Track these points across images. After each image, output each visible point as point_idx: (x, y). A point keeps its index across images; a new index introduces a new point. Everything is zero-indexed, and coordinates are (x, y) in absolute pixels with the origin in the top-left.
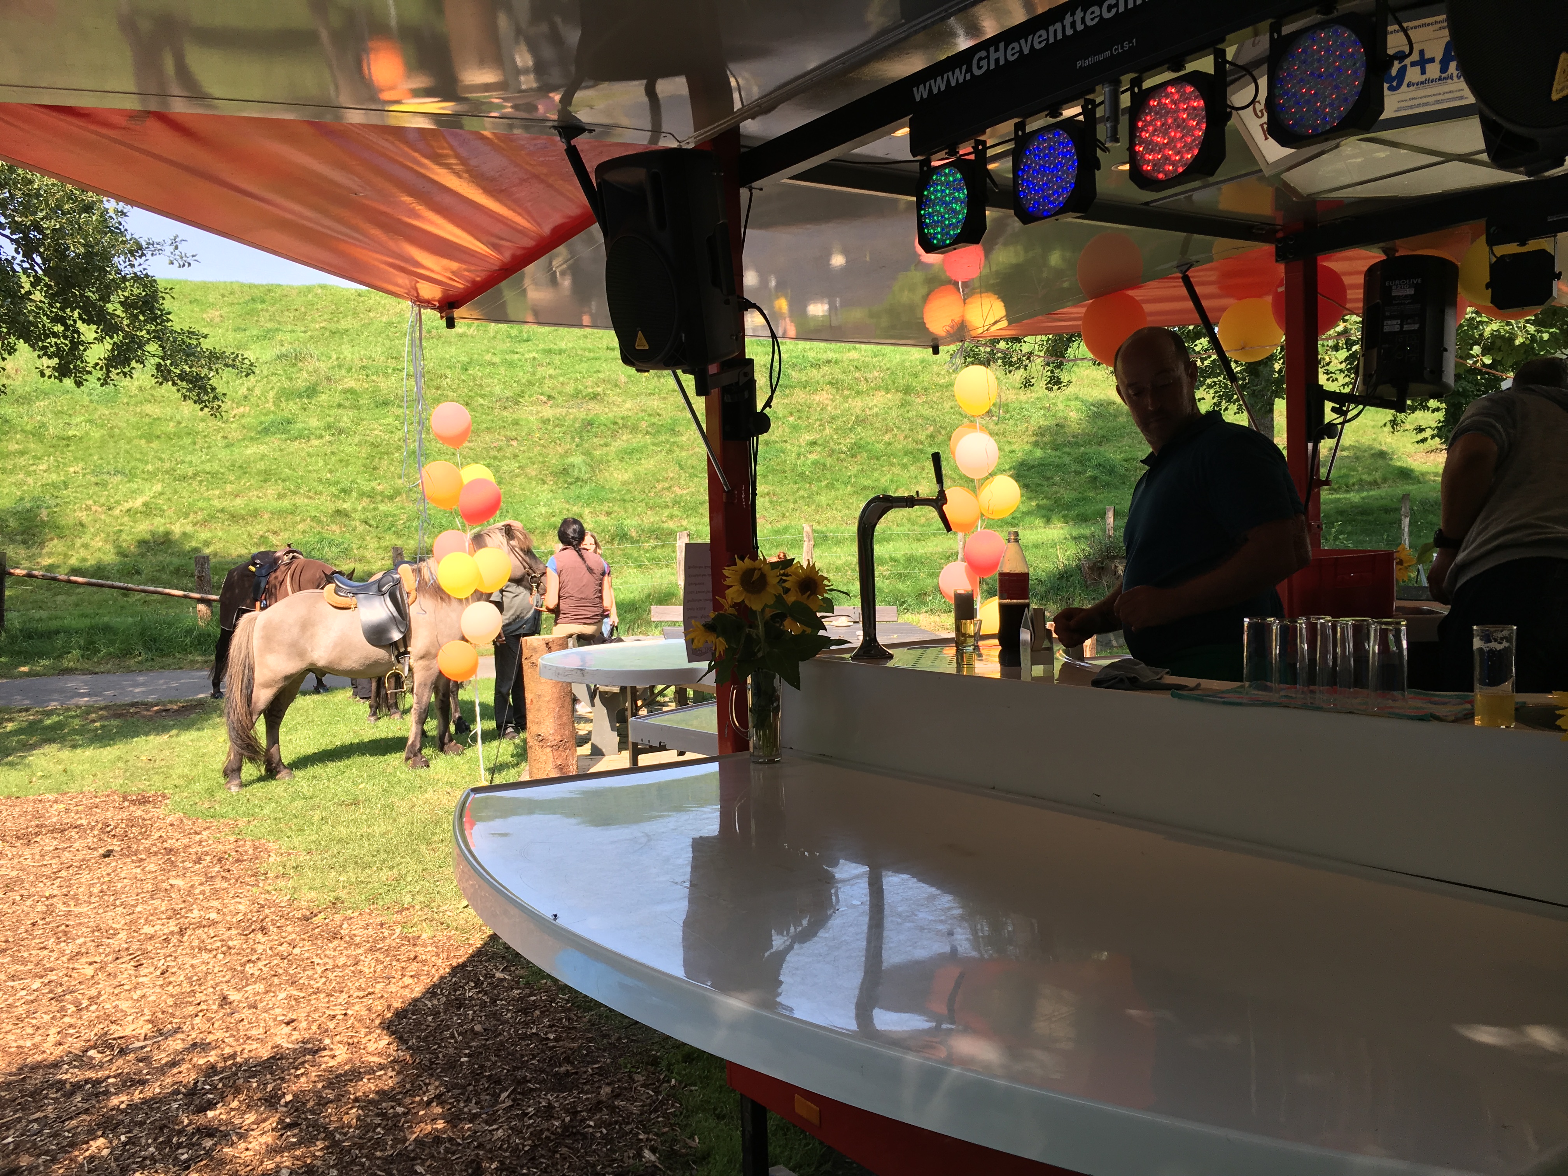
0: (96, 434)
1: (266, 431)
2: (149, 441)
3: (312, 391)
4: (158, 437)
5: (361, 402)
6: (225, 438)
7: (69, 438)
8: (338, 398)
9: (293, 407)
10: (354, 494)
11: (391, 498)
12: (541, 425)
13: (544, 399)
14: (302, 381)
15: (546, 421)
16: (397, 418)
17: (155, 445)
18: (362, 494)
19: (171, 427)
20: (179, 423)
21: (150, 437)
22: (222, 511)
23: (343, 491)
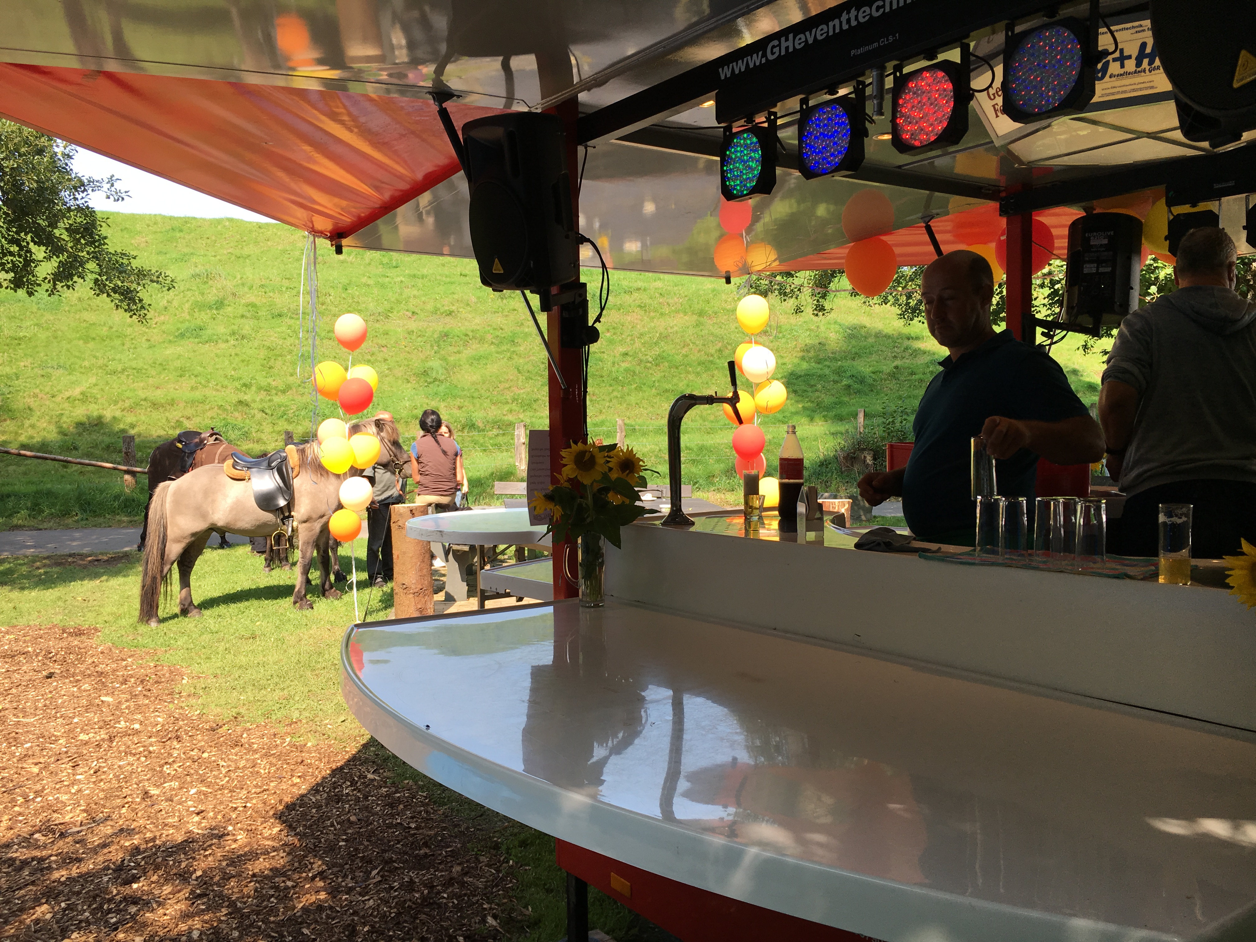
0: (43, 335)
1: (182, 335)
2: (86, 342)
3: (220, 304)
4: (94, 339)
5: (260, 314)
6: (148, 340)
7: (20, 339)
8: (241, 310)
9: (204, 317)
10: (254, 388)
11: (284, 392)
12: (407, 335)
13: (410, 314)
14: (211, 297)
15: (410, 333)
16: (289, 327)
17: (91, 345)
18: (260, 388)
19: (104, 331)
20: (111, 328)
21: (87, 339)
22: (145, 400)
23: (245, 385)
